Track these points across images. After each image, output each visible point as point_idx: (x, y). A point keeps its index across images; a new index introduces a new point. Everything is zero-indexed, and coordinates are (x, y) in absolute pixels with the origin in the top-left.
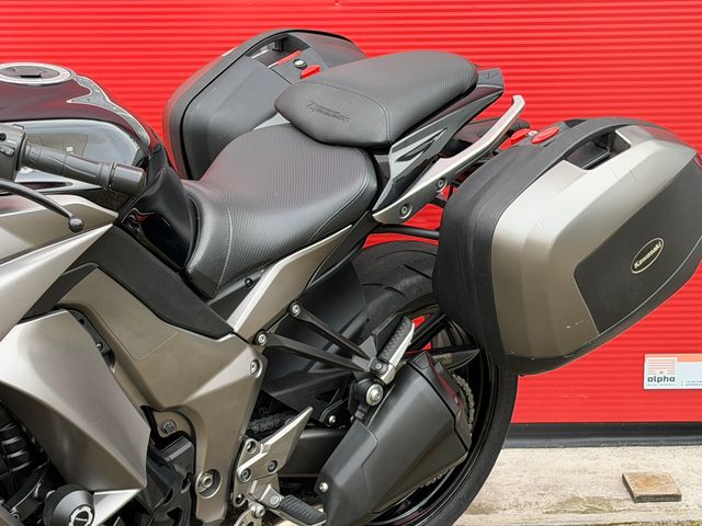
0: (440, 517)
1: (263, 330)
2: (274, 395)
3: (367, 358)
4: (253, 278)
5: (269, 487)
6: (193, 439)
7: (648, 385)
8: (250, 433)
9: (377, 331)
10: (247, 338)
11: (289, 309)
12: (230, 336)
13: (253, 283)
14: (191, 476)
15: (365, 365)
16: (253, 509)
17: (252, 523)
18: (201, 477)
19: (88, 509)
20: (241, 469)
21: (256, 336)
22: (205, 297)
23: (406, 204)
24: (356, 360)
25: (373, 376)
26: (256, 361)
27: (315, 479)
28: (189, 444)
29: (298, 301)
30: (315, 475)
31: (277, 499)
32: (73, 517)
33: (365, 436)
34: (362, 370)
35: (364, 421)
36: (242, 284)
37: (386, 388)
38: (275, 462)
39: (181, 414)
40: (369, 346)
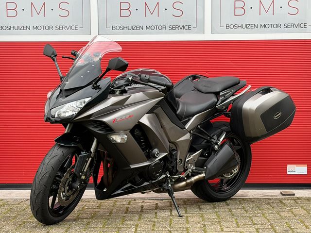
1: (192, 130)
2: (194, 146)
5: (193, 166)
6: (177, 151)
7: (288, 173)
8: (189, 153)
9: (217, 134)
10: (188, 131)
11: (197, 126)
12: (185, 129)
13: (190, 119)
14: (176, 159)
15: (215, 141)
16: (189, 170)
17: (189, 174)
18: (178, 160)
20: (187, 160)
21: (190, 131)
22: (181, 121)
23: (224, 105)
24: (212, 140)
25: (216, 144)
26: (190, 136)
29: (200, 125)
31: (194, 168)
32: (156, 153)
33: (214, 157)
35: (214, 154)
36: (187, 119)
37: (219, 146)
38: (194, 160)
39: (175, 145)
40: (215, 137)
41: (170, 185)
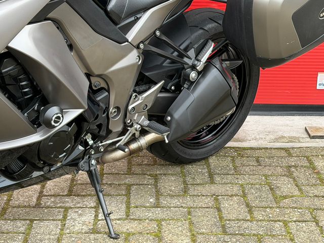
0: (220, 140)
1: (142, 42)
2: (147, 74)
3: (191, 59)
4: (138, 16)
5: (143, 117)
6: (108, 91)
7: (318, 87)
8: (135, 91)
9: (196, 46)
10: (135, 45)
11: (154, 33)
12: (127, 43)
13: (138, 19)
14: (107, 108)
15: (190, 62)
16: (135, 126)
17: (135, 133)
18: (112, 110)
19: (60, 115)
20: (130, 107)
21: (138, 45)
22: (116, 24)
24: (186, 60)
25: (193, 67)
26: (139, 56)
27: (164, 116)
28: (107, 93)
29: (159, 29)
30: (164, 115)
31: (146, 123)
32: (54, 118)
33: (189, 95)
34: (188, 64)
35: (188, 89)
36: (133, 19)
37: (199, 73)
38: (146, 105)
39: (104, 79)
40: (192, 53)
41: (93, 162)
